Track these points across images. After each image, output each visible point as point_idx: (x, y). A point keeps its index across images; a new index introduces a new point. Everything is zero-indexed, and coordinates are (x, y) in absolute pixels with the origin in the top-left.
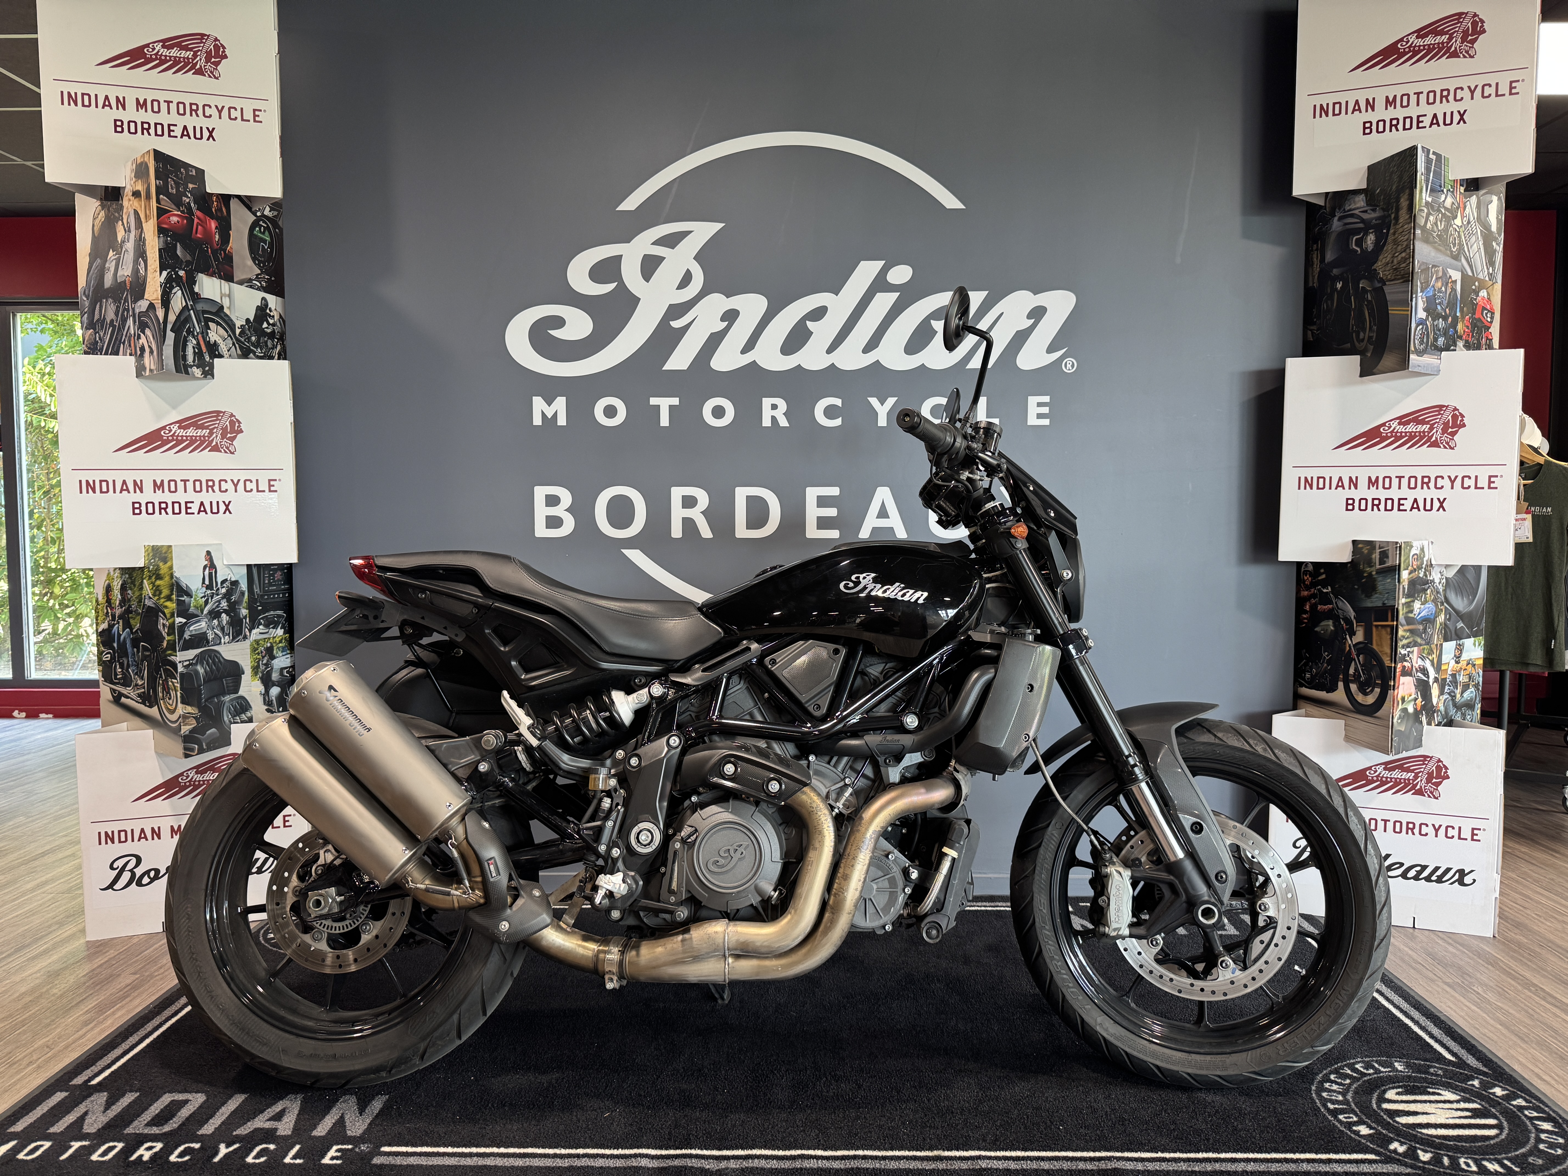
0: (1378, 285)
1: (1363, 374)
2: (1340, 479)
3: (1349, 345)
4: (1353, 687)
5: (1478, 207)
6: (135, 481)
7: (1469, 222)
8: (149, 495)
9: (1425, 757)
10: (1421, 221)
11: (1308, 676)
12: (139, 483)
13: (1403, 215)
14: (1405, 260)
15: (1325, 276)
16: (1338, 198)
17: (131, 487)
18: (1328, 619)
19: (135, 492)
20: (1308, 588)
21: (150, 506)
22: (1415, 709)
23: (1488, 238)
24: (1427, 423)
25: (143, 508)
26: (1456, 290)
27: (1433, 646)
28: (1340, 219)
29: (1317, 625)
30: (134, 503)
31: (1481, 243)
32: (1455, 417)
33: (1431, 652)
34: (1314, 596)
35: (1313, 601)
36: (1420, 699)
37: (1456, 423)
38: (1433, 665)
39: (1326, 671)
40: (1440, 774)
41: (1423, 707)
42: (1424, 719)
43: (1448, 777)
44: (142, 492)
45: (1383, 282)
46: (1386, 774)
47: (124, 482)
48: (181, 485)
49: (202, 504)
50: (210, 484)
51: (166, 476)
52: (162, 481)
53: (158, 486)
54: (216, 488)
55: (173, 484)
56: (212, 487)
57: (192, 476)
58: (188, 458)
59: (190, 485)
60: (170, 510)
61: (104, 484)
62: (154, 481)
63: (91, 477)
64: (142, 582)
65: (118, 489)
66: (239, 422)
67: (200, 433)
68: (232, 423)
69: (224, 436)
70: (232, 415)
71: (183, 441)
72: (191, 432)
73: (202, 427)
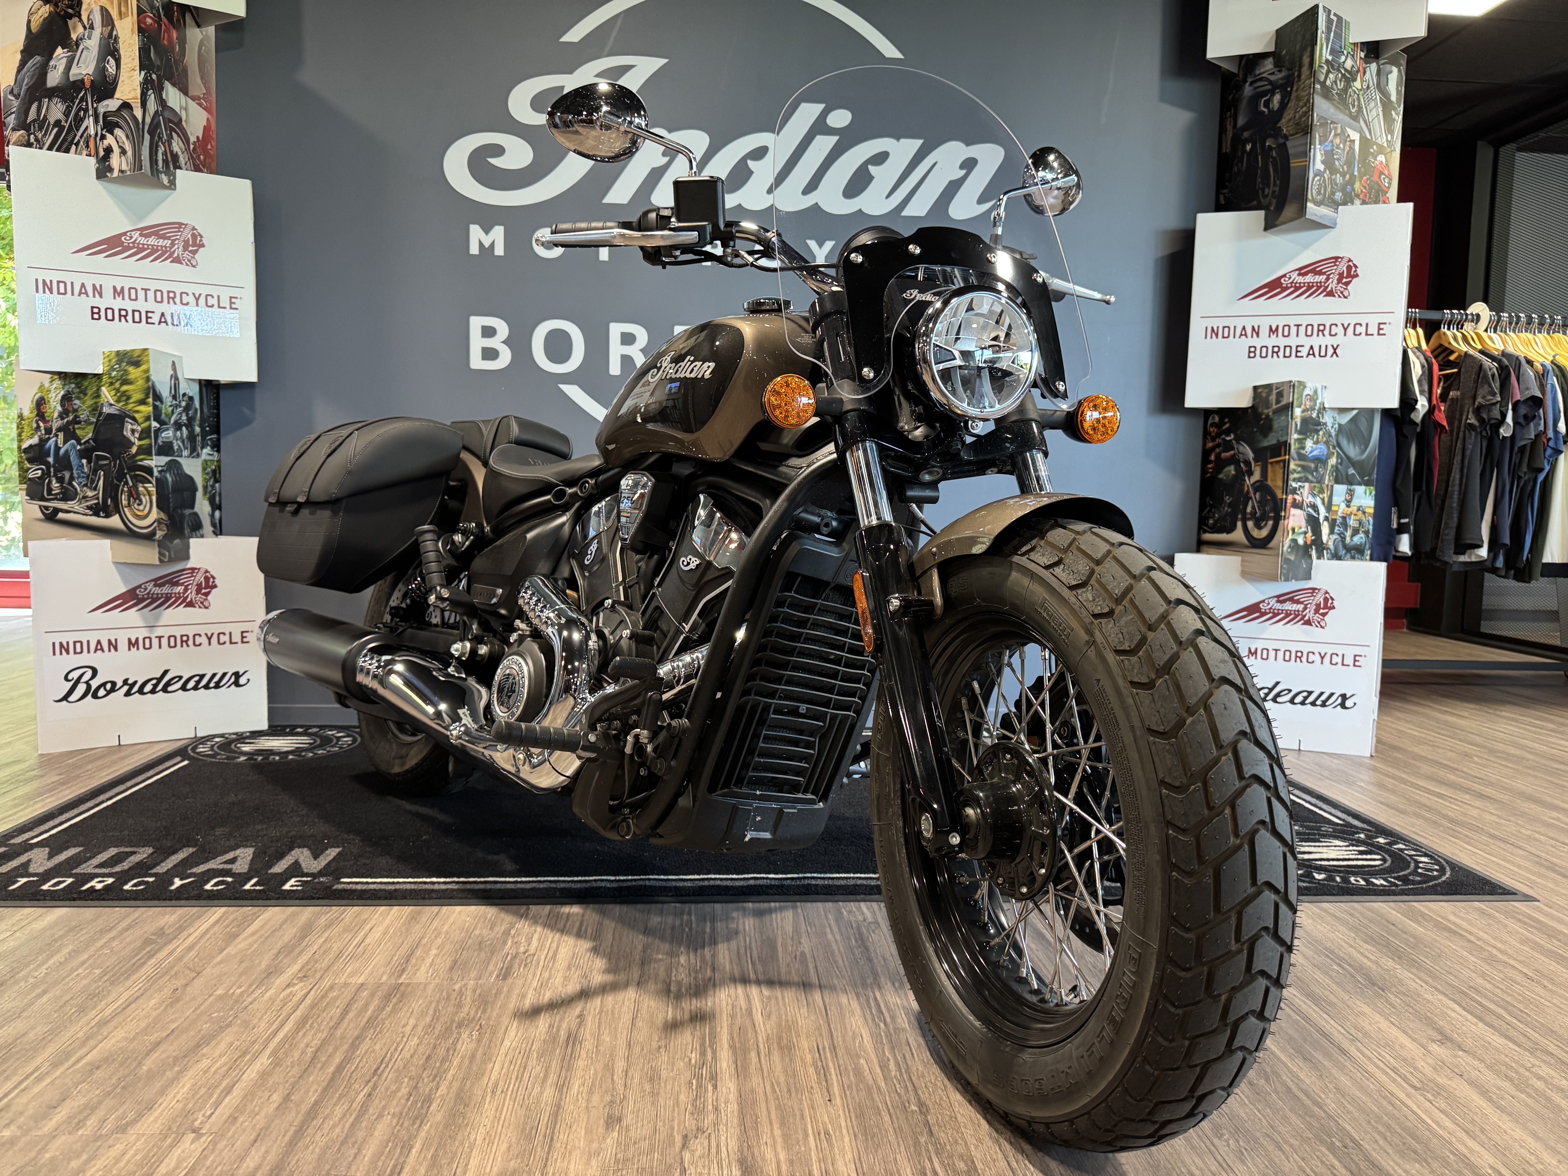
0: (1281, 141)
1: (1266, 228)
2: (1244, 328)
3: (1255, 203)
4: (1250, 524)
5: (1379, 73)
6: (94, 285)
7: (1368, 87)
8: (107, 301)
9: (1314, 589)
10: (1322, 78)
11: (1211, 521)
12: (98, 288)
13: (1305, 71)
14: (1306, 113)
15: (1238, 141)
16: (1250, 62)
17: (90, 291)
18: (1229, 464)
19: (94, 296)
20: (1213, 440)
21: (110, 312)
22: (1305, 542)
23: (1387, 105)
24: (1324, 273)
25: (103, 314)
26: (1354, 149)
27: (1324, 486)
28: (1251, 84)
29: (1220, 472)
30: (92, 308)
31: (1380, 109)
32: (1349, 268)
33: (1321, 491)
34: (1218, 445)
35: (1217, 450)
36: (1310, 534)
37: (1350, 273)
38: (1323, 503)
39: (1227, 514)
40: (1327, 605)
41: (1314, 542)
42: (1314, 553)
43: (1334, 608)
44: (101, 296)
45: (1286, 137)
46: (1279, 606)
47: (83, 285)
48: (141, 294)
49: (163, 315)
50: (172, 295)
51: (127, 284)
52: (122, 288)
53: (118, 293)
54: (178, 300)
55: (133, 291)
56: (173, 298)
57: (153, 286)
58: (148, 268)
59: (151, 294)
60: (129, 318)
61: (62, 285)
62: (114, 287)
63: (48, 276)
64: (99, 389)
65: (76, 291)
66: (201, 236)
67: (161, 242)
68: (194, 236)
69: (185, 248)
70: (194, 229)
71: (144, 250)
72: (152, 241)
73: (164, 237)
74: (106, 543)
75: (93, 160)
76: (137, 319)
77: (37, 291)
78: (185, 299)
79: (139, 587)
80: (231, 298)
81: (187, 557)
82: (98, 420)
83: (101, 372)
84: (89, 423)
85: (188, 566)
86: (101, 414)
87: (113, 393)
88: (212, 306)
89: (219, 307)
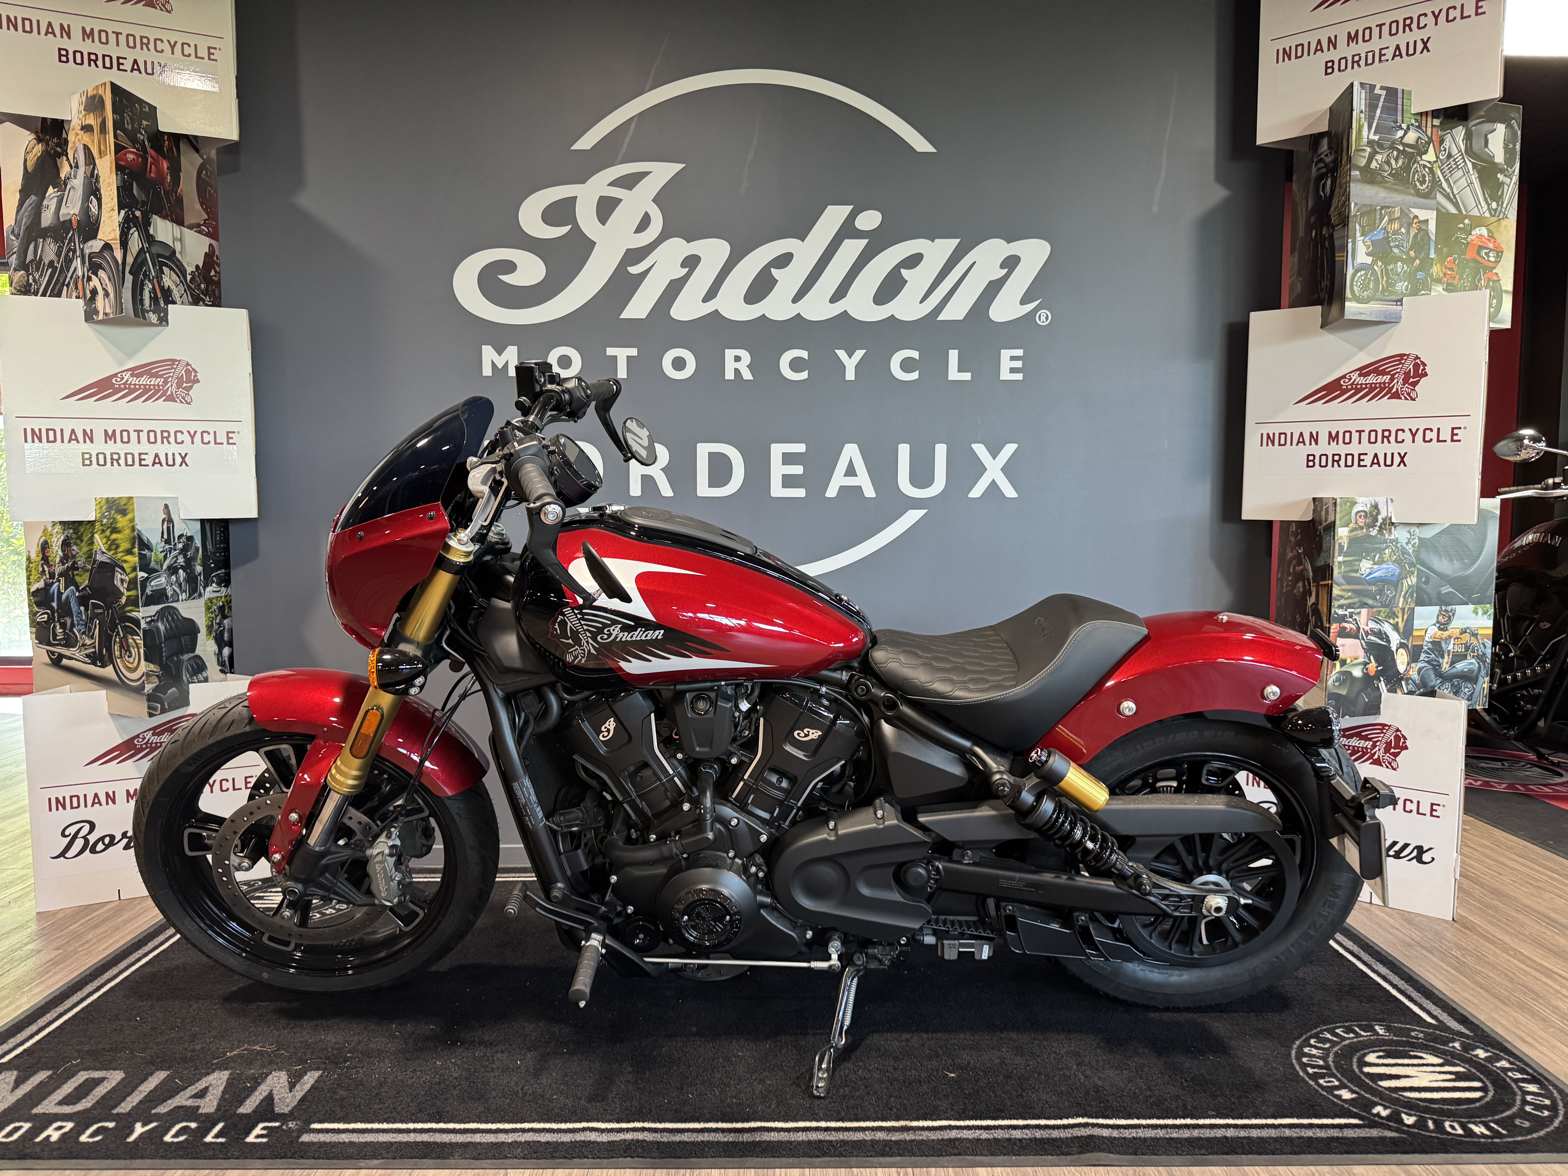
1: (1323, 326)
2: (1301, 434)
6: (84, 431)
8: (99, 445)
9: (1383, 725)
12: (89, 433)
17: (80, 437)
19: (85, 442)
21: (101, 457)
22: (1366, 674)
24: (1388, 373)
25: (94, 460)
26: (1427, 231)
30: (83, 454)
32: (1416, 367)
36: (1373, 664)
37: (1418, 373)
40: (1399, 744)
43: (1406, 747)
44: (92, 442)
47: (73, 431)
48: (134, 436)
49: (157, 455)
50: (166, 434)
51: (118, 426)
52: (114, 431)
53: (109, 436)
54: (172, 439)
55: (125, 434)
56: (167, 438)
57: (145, 426)
58: (140, 407)
59: (144, 436)
60: (122, 461)
61: (51, 433)
62: (106, 431)
63: (36, 425)
64: (92, 536)
65: (66, 439)
66: (196, 372)
67: (154, 381)
68: (188, 372)
69: (179, 386)
70: (188, 364)
71: (135, 390)
72: (144, 380)
73: (156, 376)
74: (102, 694)
75: (81, 302)
76: (130, 462)
77: (26, 441)
78: (180, 438)
79: (137, 736)
80: (228, 433)
81: (187, 704)
82: (92, 568)
83: (93, 519)
84: (85, 570)
85: (187, 713)
86: (95, 561)
87: (104, 540)
88: (209, 442)
89: (216, 443)
